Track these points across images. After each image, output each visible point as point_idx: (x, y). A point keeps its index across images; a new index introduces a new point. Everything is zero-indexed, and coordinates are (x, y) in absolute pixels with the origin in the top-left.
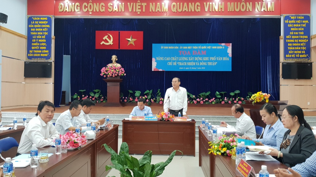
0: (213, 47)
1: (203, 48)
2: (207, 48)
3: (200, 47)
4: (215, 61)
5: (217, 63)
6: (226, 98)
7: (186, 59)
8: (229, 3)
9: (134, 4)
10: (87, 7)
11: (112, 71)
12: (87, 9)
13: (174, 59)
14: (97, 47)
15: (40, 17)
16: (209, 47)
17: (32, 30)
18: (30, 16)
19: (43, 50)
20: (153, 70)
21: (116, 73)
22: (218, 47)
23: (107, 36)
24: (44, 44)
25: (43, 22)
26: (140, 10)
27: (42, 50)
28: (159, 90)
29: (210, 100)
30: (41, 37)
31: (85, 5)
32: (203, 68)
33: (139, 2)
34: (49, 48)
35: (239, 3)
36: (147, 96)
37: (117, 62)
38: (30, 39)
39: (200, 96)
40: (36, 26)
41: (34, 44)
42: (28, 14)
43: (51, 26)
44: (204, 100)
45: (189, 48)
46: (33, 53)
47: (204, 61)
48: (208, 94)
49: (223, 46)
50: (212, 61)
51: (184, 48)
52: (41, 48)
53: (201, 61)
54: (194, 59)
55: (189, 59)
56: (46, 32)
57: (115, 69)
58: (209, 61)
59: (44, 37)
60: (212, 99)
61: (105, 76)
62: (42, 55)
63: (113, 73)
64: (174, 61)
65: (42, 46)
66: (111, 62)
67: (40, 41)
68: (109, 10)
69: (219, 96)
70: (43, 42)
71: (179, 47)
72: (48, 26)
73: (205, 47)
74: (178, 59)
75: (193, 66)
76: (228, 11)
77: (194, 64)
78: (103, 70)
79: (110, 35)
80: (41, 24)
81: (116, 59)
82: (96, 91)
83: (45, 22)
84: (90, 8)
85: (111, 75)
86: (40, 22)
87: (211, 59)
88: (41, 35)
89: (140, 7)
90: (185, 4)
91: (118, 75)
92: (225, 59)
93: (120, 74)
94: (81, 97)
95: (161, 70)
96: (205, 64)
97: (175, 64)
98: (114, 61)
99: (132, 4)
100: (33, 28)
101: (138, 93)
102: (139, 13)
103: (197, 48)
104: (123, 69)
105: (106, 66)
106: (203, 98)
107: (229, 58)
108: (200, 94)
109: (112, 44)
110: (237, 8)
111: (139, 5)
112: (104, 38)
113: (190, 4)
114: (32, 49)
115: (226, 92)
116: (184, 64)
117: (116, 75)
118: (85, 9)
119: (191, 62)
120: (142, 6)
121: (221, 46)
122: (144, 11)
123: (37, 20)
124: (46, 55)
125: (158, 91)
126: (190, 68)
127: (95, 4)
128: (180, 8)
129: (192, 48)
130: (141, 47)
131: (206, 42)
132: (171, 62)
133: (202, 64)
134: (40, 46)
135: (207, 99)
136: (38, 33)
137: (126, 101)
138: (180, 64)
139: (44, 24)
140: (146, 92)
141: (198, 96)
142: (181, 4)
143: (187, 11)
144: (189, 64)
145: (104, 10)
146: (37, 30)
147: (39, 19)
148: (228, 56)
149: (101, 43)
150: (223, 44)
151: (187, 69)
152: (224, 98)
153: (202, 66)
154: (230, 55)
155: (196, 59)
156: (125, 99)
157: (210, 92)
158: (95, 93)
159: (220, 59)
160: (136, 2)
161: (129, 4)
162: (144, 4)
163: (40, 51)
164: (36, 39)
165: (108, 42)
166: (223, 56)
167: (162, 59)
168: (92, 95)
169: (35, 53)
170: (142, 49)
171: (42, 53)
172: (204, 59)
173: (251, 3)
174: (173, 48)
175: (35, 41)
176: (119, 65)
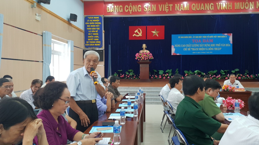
0: (218, 37)
1: (210, 37)
2: (213, 37)
3: (208, 37)
4: (220, 47)
5: (221, 48)
6: (228, 74)
7: (197, 45)
8: (235, 3)
9: (164, 5)
10: (128, 8)
11: (144, 56)
12: (128, 10)
13: (188, 45)
14: (130, 39)
15: (94, 17)
16: (215, 37)
17: (88, 26)
18: (86, 16)
19: (97, 41)
20: (172, 54)
21: (147, 57)
22: (222, 37)
23: (138, 30)
24: (97, 37)
25: (96, 21)
26: (168, 10)
27: (95, 41)
28: (178, 69)
29: (217, 76)
30: (94, 31)
31: (127, 7)
32: (210, 52)
33: (167, 4)
34: (100, 39)
35: (244, 3)
36: (168, 74)
37: (146, 49)
38: (86, 33)
39: (209, 73)
40: (90, 23)
41: (90, 37)
42: (85, 14)
43: (102, 23)
44: (212, 77)
45: (200, 37)
46: (89, 43)
47: (212, 47)
48: (215, 72)
49: (226, 36)
50: (217, 47)
51: (196, 37)
52: (95, 39)
53: (209, 47)
54: (204, 45)
55: (200, 46)
56: (99, 27)
57: (146, 54)
58: (216, 47)
59: (97, 31)
60: (218, 76)
61: (139, 60)
62: (96, 45)
63: (145, 57)
64: (189, 47)
65: (96, 38)
66: (142, 49)
67: (94, 34)
68: (144, 10)
69: (224, 74)
70: (97, 35)
71: (192, 37)
72: (100, 23)
73: (212, 37)
74: (192, 46)
75: (203, 51)
76: (235, 9)
77: (204, 49)
78: (137, 55)
79: (140, 29)
80: (94, 22)
81: (145, 47)
82: (130, 70)
83: (97, 20)
84: (131, 9)
85: (143, 59)
86: (94, 21)
87: (217, 46)
88: (94, 30)
89: (168, 7)
90: (202, 4)
91: (148, 59)
92: (227, 45)
93: (150, 58)
94: (119, 76)
95: (178, 54)
96: (212, 49)
97: (189, 49)
98: (144, 49)
99: (162, 5)
100: (88, 25)
101: (161, 72)
102: (167, 12)
103: (206, 37)
104: (151, 54)
105: (138, 52)
106: (211, 75)
107: (231, 44)
108: (208, 72)
109: (141, 35)
110: (242, 6)
111: (167, 6)
112: (135, 32)
113: (206, 4)
114: (88, 41)
115: (229, 70)
116: (196, 49)
117: (147, 58)
118: (127, 10)
119: (202, 48)
120: (169, 7)
121: (224, 35)
122: (171, 10)
123: (91, 19)
124: (99, 45)
125: (176, 71)
126: (201, 52)
127: (134, 6)
128: (198, 8)
129: (202, 37)
130: (163, 38)
131: (213, 33)
132: (186, 48)
133: (210, 49)
134: (94, 38)
135: (215, 76)
136: (93, 29)
137: (152, 77)
138: (193, 49)
139: (96, 22)
140: (167, 71)
141: (207, 74)
142: (199, 4)
143: (204, 9)
144: (200, 49)
145: (140, 11)
146: (91, 26)
147: (93, 18)
148: (230, 43)
149: (133, 36)
150: (226, 34)
151: (199, 53)
152: (228, 75)
153: (210, 51)
154: (231, 42)
155: (206, 45)
156: (151, 76)
157: (217, 71)
158: (129, 72)
159: (223, 45)
160: (165, 4)
161: (159, 5)
162: (171, 5)
163: (94, 42)
164: (91, 33)
165: (138, 34)
166: (226, 43)
167: (179, 46)
168: (127, 73)
169: (91, 43)
170: (164, 39)
171: (96, 43)
172: (211, 45)
173: (253, 2)
174: (188, 37)
175: (90, 34)
176: (148, 52)
